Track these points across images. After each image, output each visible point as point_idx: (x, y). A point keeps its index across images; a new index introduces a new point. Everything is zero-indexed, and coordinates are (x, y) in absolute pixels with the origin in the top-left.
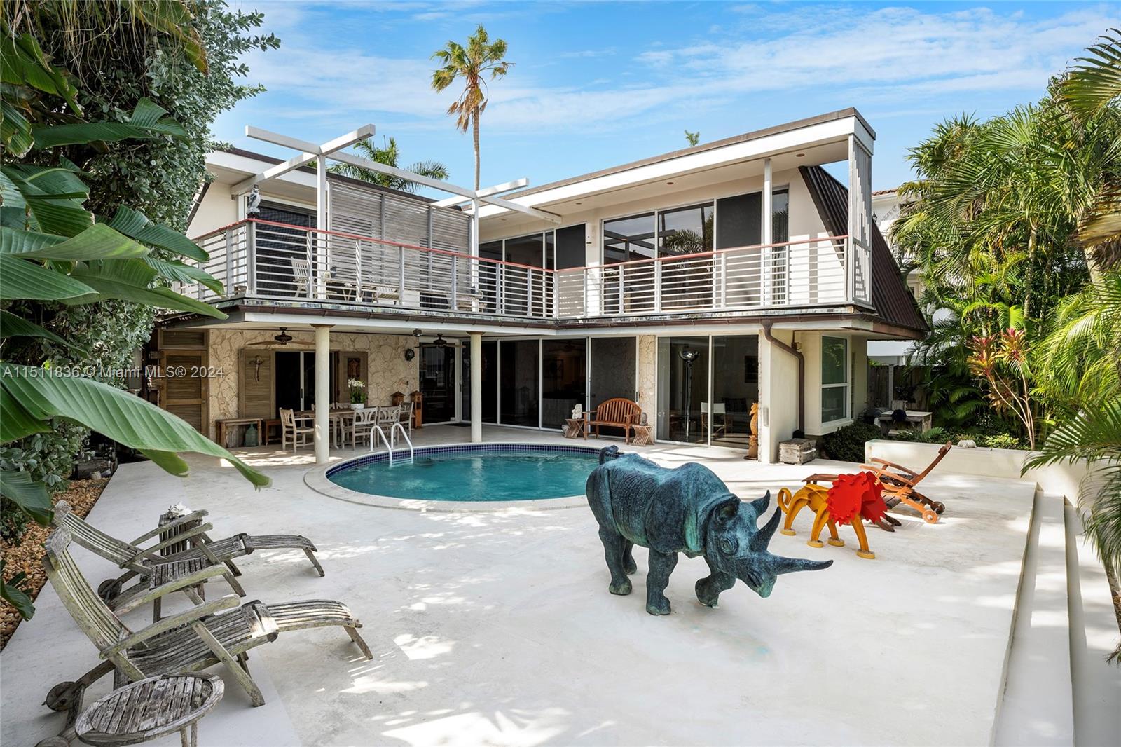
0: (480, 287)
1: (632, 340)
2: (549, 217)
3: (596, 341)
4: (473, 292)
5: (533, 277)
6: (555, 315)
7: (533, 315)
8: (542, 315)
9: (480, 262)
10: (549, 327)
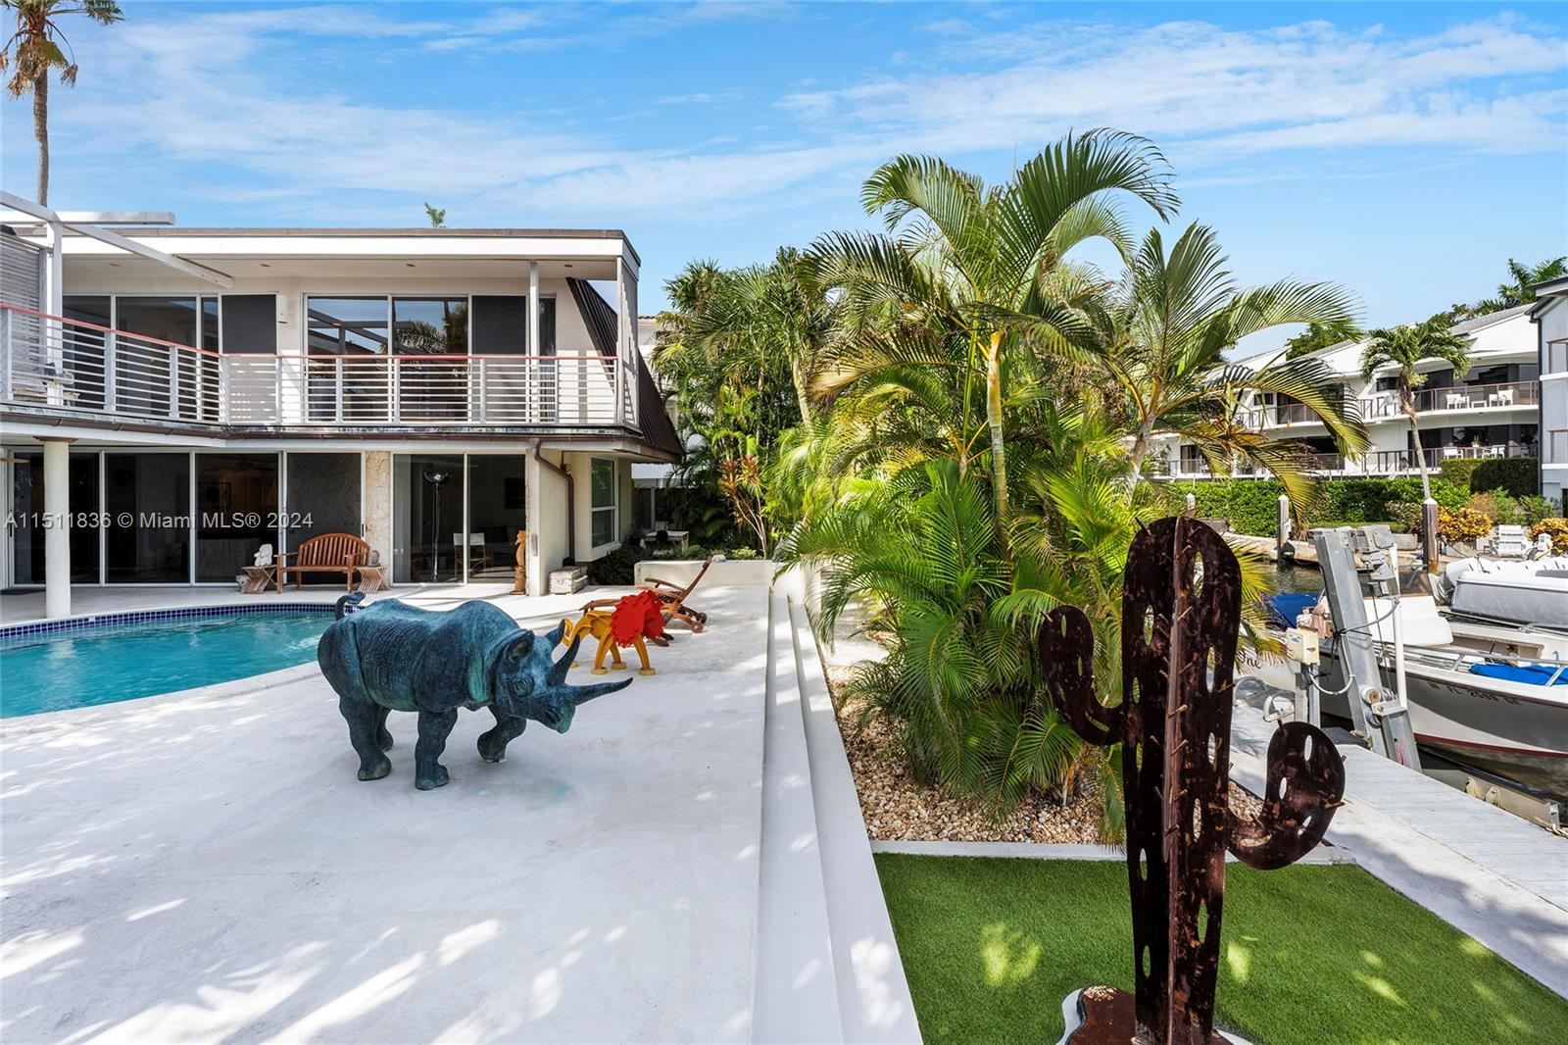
0: (66, 365)
1: (355, 458)
2: (209, 276)
3: (293, 457)
4: (52, 372)
5: (180, 359)
6: (223, 418)
7: (181, 416)
8: (195, 417)
9: (66, 326)
10: (213, 435)
